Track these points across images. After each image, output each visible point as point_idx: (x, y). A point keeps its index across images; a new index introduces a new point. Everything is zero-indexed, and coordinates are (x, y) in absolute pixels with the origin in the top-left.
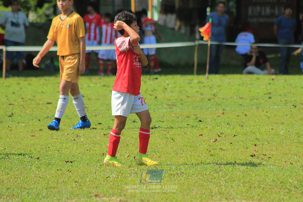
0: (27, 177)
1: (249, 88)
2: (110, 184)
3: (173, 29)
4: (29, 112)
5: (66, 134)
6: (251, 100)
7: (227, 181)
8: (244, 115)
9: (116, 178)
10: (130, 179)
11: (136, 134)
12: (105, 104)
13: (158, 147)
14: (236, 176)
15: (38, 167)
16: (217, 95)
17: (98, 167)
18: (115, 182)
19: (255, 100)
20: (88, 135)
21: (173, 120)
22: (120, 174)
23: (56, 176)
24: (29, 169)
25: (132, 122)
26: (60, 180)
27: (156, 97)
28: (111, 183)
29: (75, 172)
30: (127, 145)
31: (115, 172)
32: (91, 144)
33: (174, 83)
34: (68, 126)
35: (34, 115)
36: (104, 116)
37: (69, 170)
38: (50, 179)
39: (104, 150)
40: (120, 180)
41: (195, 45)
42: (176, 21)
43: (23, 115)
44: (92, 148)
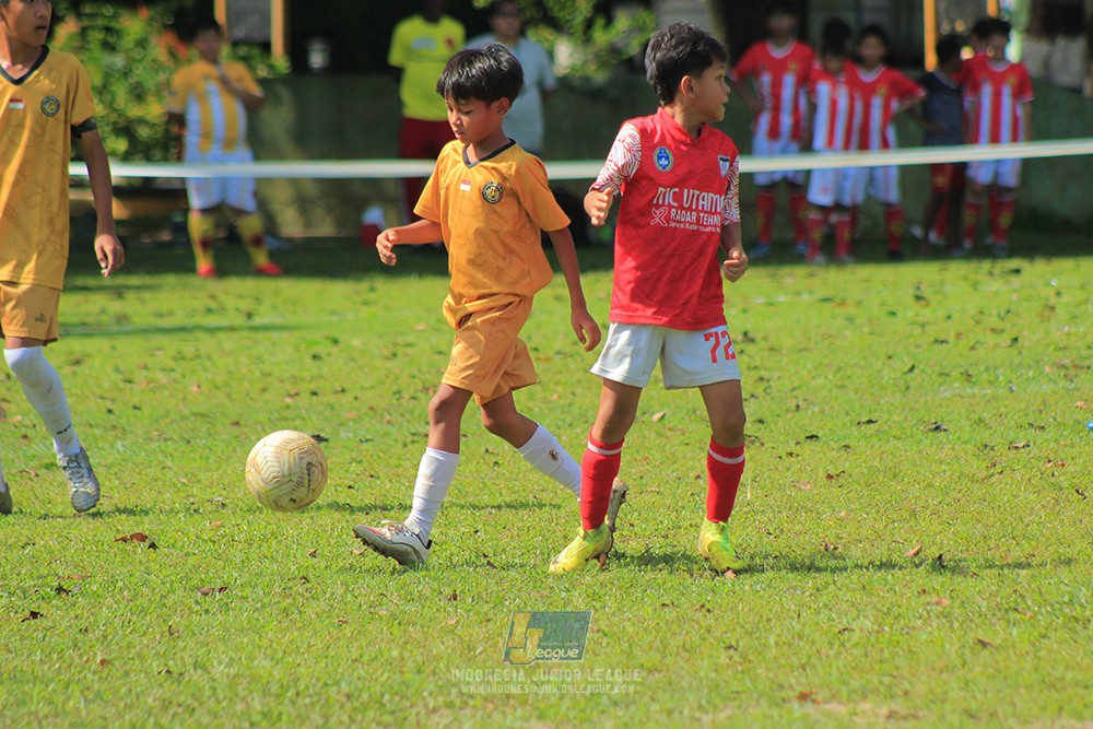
2: (852, 654)
3: (1076, 91)
4: (560, 397)
5: (692, 475)
9: (874, 634)
10: (925, 637)
11: (945, 471)
12: (829, 366)
13: (1026, 520)
15: (595, 597)
17: (808, 593)
18: (870, 648)
20: (770, 477)
21: (1078, 422)
22: (890, 620)
23: (657, 627)
24: (562, 602)
25: (931, 430)
26: (674, 643)
27: (1016, 340)
28: (854, 651)
29: (725, 612)
30: (914, 513)
31: (871, 613)
32: (780, 512)
33: (1083, 287)
34: (697, 445)
35: (575, 410)
36: (827, 409)
37: (703, 606)
38: (636, 639)
39: (828, 533)
40: (890, 639)
43: (536, 410)
44: (785, 525)
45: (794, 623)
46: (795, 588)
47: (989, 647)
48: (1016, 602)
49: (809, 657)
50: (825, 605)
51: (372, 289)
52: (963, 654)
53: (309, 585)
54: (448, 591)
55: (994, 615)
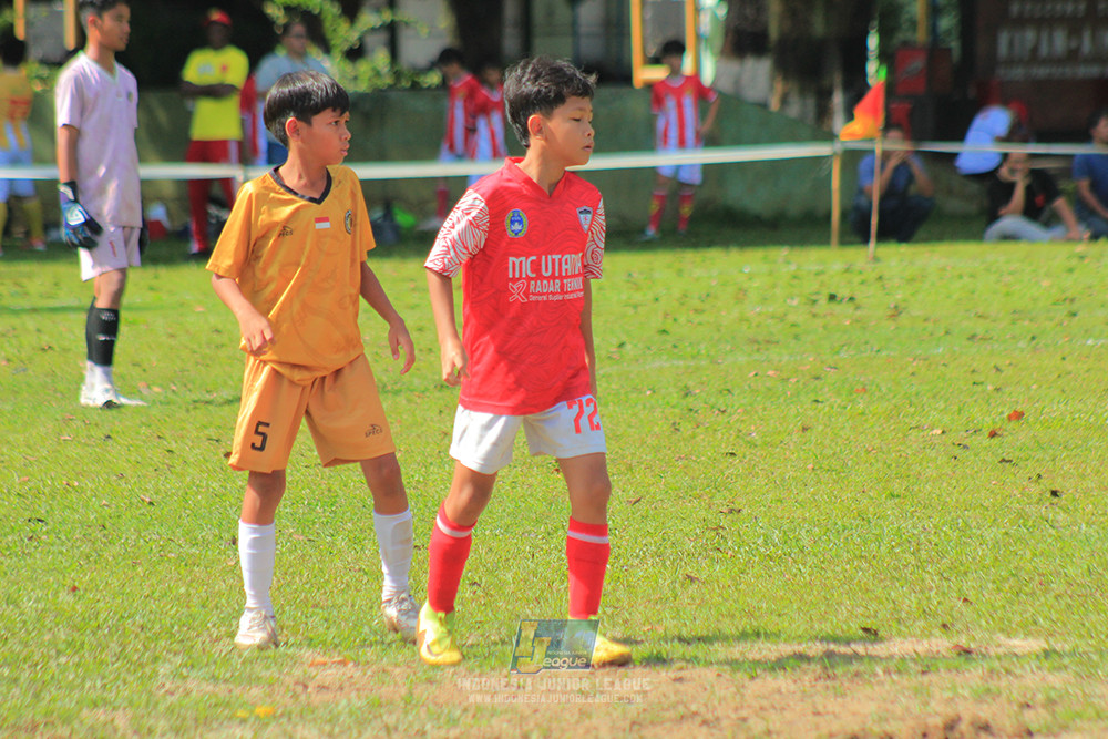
0: (321, 570)
1: (1006, 285)
3: (764, 106)
6: (1014, 322)
7: (945, 575)
8: (994, 370)
10: (641, 573)
14: (974, 559)
15: (356, 541)
16: (905, 309)
19: (1026, 323)
21: (769, 389)
30: (630, 468)
33: (771, 274)
39: (557, 485)
41: (835, 154)
42: (772, 78)
44: (520, 478)
47: (697, 582)
48: (719, 544)
51: (156, 277)
52: (675, 588)
53: (106, 532)
54: (228, 537)
55: (700, 554)
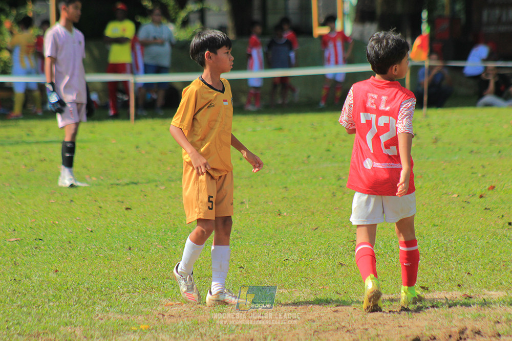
0: (170, 261)
6: (491, 145)
9: (298, 261)
10: (318, 262)
16: (440, 139)
22: (304, 256)
28: (291, 268)
31: (297, 253)
40: (304, 263)
43: (161, 174)
45: (266, 257)
46: (266, 244)
49: (273, 271)
50: (279, 251)
54: (127, 246)
55: (346, 253)
